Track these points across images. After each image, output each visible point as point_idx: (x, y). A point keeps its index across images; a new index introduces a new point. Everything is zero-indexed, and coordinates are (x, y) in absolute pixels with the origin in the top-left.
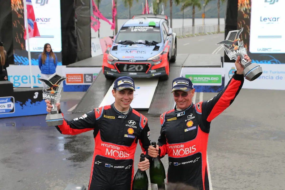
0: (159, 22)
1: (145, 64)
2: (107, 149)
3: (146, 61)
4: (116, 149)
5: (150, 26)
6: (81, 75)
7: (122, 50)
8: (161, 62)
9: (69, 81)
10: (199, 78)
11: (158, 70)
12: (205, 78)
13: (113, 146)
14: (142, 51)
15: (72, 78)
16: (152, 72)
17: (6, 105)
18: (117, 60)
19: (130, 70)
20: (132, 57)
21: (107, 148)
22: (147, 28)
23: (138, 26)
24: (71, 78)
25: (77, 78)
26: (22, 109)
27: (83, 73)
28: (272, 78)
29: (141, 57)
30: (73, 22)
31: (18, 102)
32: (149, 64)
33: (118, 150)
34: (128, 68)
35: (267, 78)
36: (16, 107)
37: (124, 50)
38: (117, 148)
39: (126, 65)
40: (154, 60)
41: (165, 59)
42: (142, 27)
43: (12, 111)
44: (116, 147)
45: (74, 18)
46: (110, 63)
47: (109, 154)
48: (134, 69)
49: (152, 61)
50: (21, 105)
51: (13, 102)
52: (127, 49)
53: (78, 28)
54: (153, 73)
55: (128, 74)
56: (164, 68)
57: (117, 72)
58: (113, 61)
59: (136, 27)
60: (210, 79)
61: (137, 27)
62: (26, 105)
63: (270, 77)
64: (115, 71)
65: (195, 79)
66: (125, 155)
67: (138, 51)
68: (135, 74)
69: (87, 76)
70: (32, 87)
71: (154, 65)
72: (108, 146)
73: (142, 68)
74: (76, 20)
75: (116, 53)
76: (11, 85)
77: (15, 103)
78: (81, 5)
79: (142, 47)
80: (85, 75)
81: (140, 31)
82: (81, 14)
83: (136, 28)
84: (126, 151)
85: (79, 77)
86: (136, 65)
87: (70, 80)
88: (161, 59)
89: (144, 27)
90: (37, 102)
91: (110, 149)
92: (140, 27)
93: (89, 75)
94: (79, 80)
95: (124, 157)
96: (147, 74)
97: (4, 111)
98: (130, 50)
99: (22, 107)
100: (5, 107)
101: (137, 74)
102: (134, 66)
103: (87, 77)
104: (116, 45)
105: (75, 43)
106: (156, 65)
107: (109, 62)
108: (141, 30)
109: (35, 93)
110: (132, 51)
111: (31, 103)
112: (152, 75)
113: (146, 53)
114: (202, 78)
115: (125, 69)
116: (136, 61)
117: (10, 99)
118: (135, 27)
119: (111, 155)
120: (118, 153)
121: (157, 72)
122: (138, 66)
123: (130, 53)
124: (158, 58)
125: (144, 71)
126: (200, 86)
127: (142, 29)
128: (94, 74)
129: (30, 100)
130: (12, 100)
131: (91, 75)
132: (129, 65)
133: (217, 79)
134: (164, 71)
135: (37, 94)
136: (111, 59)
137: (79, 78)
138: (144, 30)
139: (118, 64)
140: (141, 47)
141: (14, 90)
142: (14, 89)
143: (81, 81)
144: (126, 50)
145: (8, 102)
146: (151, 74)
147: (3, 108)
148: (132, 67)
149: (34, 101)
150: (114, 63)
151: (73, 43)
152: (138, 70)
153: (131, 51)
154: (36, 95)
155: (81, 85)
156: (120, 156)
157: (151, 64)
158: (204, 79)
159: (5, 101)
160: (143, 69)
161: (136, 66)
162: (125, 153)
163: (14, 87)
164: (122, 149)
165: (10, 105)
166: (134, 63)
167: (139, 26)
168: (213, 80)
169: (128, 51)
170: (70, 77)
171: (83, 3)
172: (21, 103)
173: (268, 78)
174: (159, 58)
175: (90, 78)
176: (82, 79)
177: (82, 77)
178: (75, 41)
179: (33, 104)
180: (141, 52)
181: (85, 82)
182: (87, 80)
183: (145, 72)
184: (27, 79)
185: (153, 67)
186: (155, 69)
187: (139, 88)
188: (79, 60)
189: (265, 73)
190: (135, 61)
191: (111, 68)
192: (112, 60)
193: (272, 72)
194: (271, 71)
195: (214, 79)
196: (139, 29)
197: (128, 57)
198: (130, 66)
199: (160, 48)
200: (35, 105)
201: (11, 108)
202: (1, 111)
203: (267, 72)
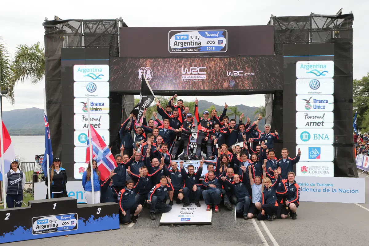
14: (197, 168)
17: (69, 221)
26: (85, 225)
28: (320, 190)
31: (81, 218)
35: (314, 190)
36: (79, 223)
43: (75, 228)
50: (84, 221)
51: (76, 219)
62: (89, 221)
63: (318, 190)
76: (74, 201)
77: (78, 219)
90: (99, 218)
97: (68, 228)
99: (85, 223)
100: (68, 224)
109: (98, 209)
111: (94, 219)
117: (74, 215)
127: (194, 145)
129: (93, 216)
130: (75, 217)
135: (100, 209)
141: (78, 206)
142: (78, 205)
145: (71, 218)
147: (67, 225)
149: (97, 217)
154: (99, 211)
159: (69, 218)
163: (78, 202)
165: (74, 221)
172: (84, 219)
173: (316, 190)
179: (96, 220)
184: (74, 195)
189: (312, 185)
194: (318, 184)
196: (191, 145)
200: (98, 221)
201: (75, 225)
202: (64, 228)
203: (314, 185)
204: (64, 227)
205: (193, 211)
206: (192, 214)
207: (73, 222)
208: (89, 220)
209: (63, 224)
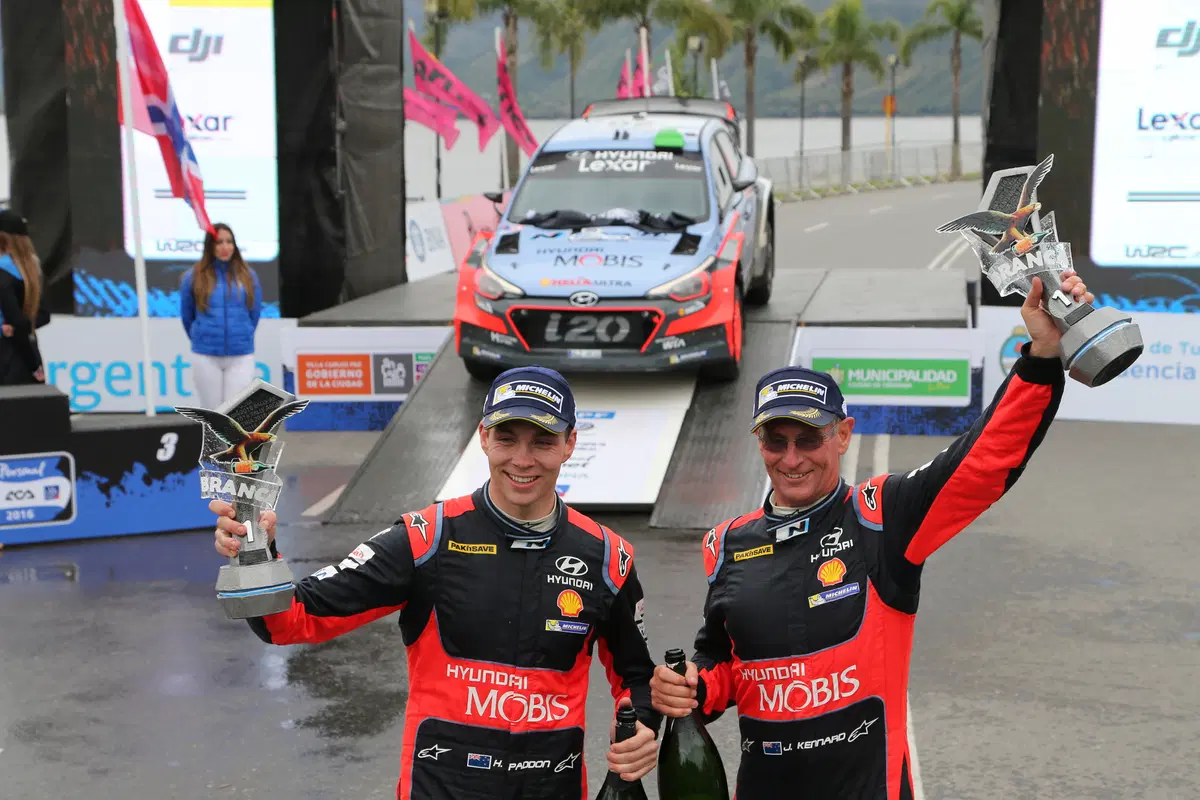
0: (697, 132)
1: (639, 313)
2: (472, 691)
3: (644, 298)
4: (514, 688)
5: (659, 149)
6: (364, 359)
7: (538, 252)
8: (707, 303)
9: (311, 384)
10: (871, 374)
11: (693, 338)
12: (899, 374)
13: (498, 674)
14: (624, 258)
15: (325, 374)
16: (667, 345)
17: (38, 487)
18: (515, 294)
19: (571, 336)
20: (582, 282)
21: (473, 684)
22: (645, 160)
23: (607, 150)
24: (317, 374)
25: (343, 374)
26: (108, 505)
27: (371, 352)
28: (1191, 374)
29: (619, 283)
30: (329, 131)
31: (88, 474)
32: (653, 313)
33: (521, 692)
34: (564, 328)
35: (1168, 372)
36: (80, 496)
37: (548, 252)
38: (517, 681)
39: (556, 317)
40: (676, 294)
41: (726, 290)
42: (626, 151)
43: (65, 513)
44: (512, 676)
45: (333, 114)
46: (488, 307)
47: (481, 711)
48: (591, 333)
49: (667, 297)
50: (104, 489)
51: (67, 475)
52: (562, 250)
53: (350, 158)
54: (673, 349)
55: (565, 354)
56: (718, 330)
57: (516, 348)
58: (502, 297)
59: (598, 155)
60: (921, 376)
61: (605, 155)
62: (122, 489)
63: (1182, 371)
64: (510, 341)
65: (854, 379)
66: (554, 710)
67: (607, 258)
68: (596, 353)
69: (387, 363)
70: (151, 413)
71: (676, 316)
72: (475, 676)
73: (624, 330)
74: (341, 125)
75: (514, 266)
76: (60, 403)
77: (77, 479)
78: (365, 59)
79: (627, 237)
80: (379, 359)
81: (617, 168)
82: (364, 97)
83: (601, 159)
84: (553, 692)
85: (355, 369)
86: (600, 315)
87: (313, 379)
88: (705, 290)
89: (635, 154)
90: (171, 477)
91: (483, 689)
92: (617, 153)
93: (397, 358)
94: (351, 379)
95: (550, 719)
96: (646, 354)
97: (31, 515)
98: (573, 254)
99: (109, 496)
100: (33, 496)
101: (604, 355)
102: (592, 321)
103: (386, 370)
104: (514, 228)
105: (338, 220)
106: (685, 316)
107: (481, 304)
108: (620, 165)
109: (165, 439)
110: (580, 255)
111: (147, 480)
112: (668, 360)
113: (640, 264)
114: (885, 375)
115: (551, 332)
116: (601, 299)
117: (57, 461)
118: (593, 152)
119: (493, 715)
120: (524, 702)
121: (689, 346)
122: (608, 321)
123: (575, 264)
124: (692, 284)
125: (634, 342)
126: (877, 409)
127: (624, 160)
128: (417, 355)
129: (140, 469)
130: (63, 468)
131: (405, 359)
132: (567, 315)
133: (951, 377)
134: (721, 343)
135: (170, 440)
136: (491, 289)
137: (351, 374)
138: (634, 168)
139: (523, 312)
140: (619, 237)
141: (73, 425)
142: (73, 418)
143: (360, 384)
144: (556, 254)
145: (47, 474)
146: (665, 356)
147: (27, 502)
148: (582, 324)
149: (158, 471)
150: (506, 308)
151: (326, 224)
152: (606, 339)
153: (576, 257)
154: (166, 446)
155: (360, 405)
156: (531, 714)
157: (662, 312)
158: (891, 376)
159: (34, 471)
160: (629, 335)
161: (599, 320)
162: (550, 702)
163: (72, 409)
164: (539, 684)
165: (57, 488)
166: (590, 306)
167: (614, 151)
168: (935, 384)
169: (566, 257)
170: (313, 369)
171: (373, 52)
172: (104, 480)
173: (1173, 372)
174: (698, 286)
175: (401, 373)
176: (366, 379)
177: (366, 369)
178: (336, 210)
179: (156, 484)
180: (620, 260)
181: (380, 389)
182: (387, 383)
183: (638, 346)
184: (128, 376)
185: (674, 327)
186: (679, 336)
187: (611, 415)
188: (353, 296)
189: (1158, 352)
190: (593, 300)
191: (490, 331)
192: (496, 296)
193: (1188, 349)
194: (1184, 345)
195: (937, 378)
196: (610, 163)
197: (565, 282)
198: (575, 321)
199: (702, 245)
200: (162, 488)
201: (61, 502)
202: (16, 516)
203: (1167, 349)
204: (12, 510)
205: (591, 453)
206: (584, 465)
207: (52, 492)
208: (123, 483)
209: (12, 497)
